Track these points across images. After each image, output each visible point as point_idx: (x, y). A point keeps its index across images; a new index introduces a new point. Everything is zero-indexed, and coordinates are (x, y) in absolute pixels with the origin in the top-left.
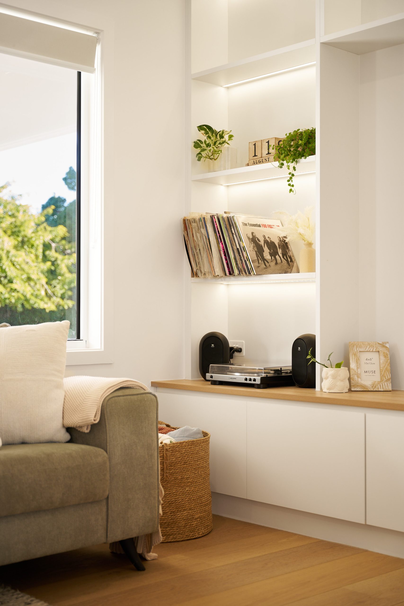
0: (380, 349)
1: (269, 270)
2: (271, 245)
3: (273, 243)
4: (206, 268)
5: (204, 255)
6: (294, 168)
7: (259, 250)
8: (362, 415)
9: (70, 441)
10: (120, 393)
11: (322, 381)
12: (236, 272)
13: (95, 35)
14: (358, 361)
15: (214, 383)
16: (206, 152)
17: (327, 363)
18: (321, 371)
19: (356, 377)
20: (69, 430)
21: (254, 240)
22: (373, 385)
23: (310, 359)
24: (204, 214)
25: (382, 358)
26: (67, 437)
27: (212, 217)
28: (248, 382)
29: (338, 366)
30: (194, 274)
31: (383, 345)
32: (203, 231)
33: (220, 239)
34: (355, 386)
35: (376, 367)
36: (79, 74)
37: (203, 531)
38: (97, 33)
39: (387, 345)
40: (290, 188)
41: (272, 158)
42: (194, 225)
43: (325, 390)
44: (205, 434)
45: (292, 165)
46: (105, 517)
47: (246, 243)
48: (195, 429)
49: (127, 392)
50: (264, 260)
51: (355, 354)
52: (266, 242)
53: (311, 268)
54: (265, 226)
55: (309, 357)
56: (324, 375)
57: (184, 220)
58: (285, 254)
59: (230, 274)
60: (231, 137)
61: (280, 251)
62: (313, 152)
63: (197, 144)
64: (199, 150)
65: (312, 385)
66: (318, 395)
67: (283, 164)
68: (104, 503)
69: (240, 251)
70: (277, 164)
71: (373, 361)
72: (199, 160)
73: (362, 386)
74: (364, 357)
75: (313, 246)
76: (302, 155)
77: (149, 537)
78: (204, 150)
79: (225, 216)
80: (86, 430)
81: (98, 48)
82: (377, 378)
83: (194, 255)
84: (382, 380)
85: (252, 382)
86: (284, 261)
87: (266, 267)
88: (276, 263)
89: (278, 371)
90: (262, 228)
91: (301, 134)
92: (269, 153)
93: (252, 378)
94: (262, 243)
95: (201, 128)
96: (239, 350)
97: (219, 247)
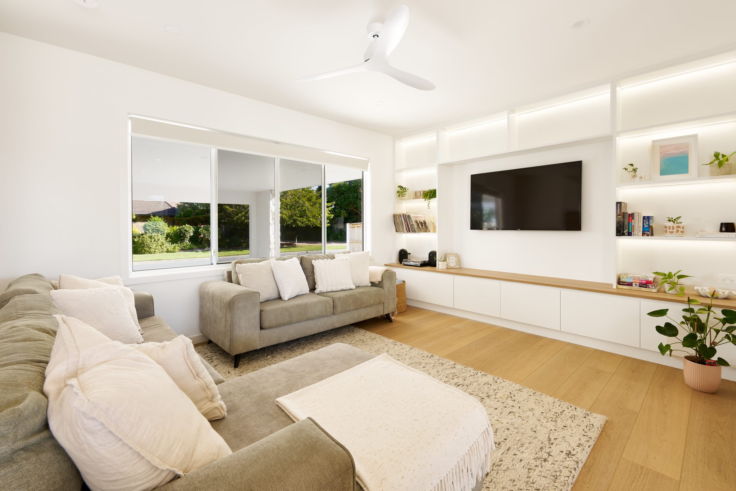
0: (456, 255)
1: (421, 231)
2: (421, 223)
3: (422, 222)
4: (401, 230)
5: (401, 226)
6: (430, 202)
7: (418, 225)
8: (453, 276)
9: (371, 286)
10: (386, 272)
11: (439, 265)
12: (411, 231)
13: (368, 160)
14: (449, 259)
15: (404, 265)
16: (401, 194)
17: (440, 260)
18: (438, 262)
19: (448, 264)
20: (371, 283)
21: (416, 222)
22: (454, 266)
23: (435, 259)
24: (400, 213)
25: (456, 258)
26: (371, 285)
27: (403, 214)
28: (416, 265)
29: (444, 261)
30: (397, 231)
31: (456, 254)
32: (400, 218)
33: (406, 221)
34: (449, 267)
35: (454, 261)
36: (363, 172)
37: (405, 310)
38: (369, 159)
39: (458, 254)
40: (428, 207)
41: (422, 197)
42: (397, 216)
43: (440, 268)
44: (404, 282)
45: (429, 200)
46: (383, 307)
47: (414, 223)
48: (401, 280)
49: (388, 271)
50: (420, 228)
51: (448, 257)
52: (420, 222)
53: (435, 231)
54: (419, 217)
55: (435, 258)
56: (439, 264)
57: (394, 215)
58: (425, 226)
59: (409, 232)
60: (408, 189)
61: (424, 225)
62: (435, 197)
63: (398, 192)
64: (399, 194)
65: (435, 266)
66: (437, 270)
67: (426, 200)
68: (383, 303)
69: (412, 225)
70: (424, 199)
71: (453, 259)
72: (399, 197)
73: (450, 267)
74: (451, 258)
75: (435, 224)
76: (432, 197)
77: (393, 313)
78: (400, 194)
79: (407, 214)
80: (377, 283)
81: (369, 164)
82: (455, 264)
83: (397, 226)
84: (456, 265)
85: (417, 265)
86: (425, 228)
87: (420, 230)
88: (423, 229)
89: (424, 262)
90: (418, 218)
91: (432, 191)
92: (420, 195)
93: (417, 264)
94: (419, 223)
95: (399, 187)
96: (410, 254)
97: (405, 224)
